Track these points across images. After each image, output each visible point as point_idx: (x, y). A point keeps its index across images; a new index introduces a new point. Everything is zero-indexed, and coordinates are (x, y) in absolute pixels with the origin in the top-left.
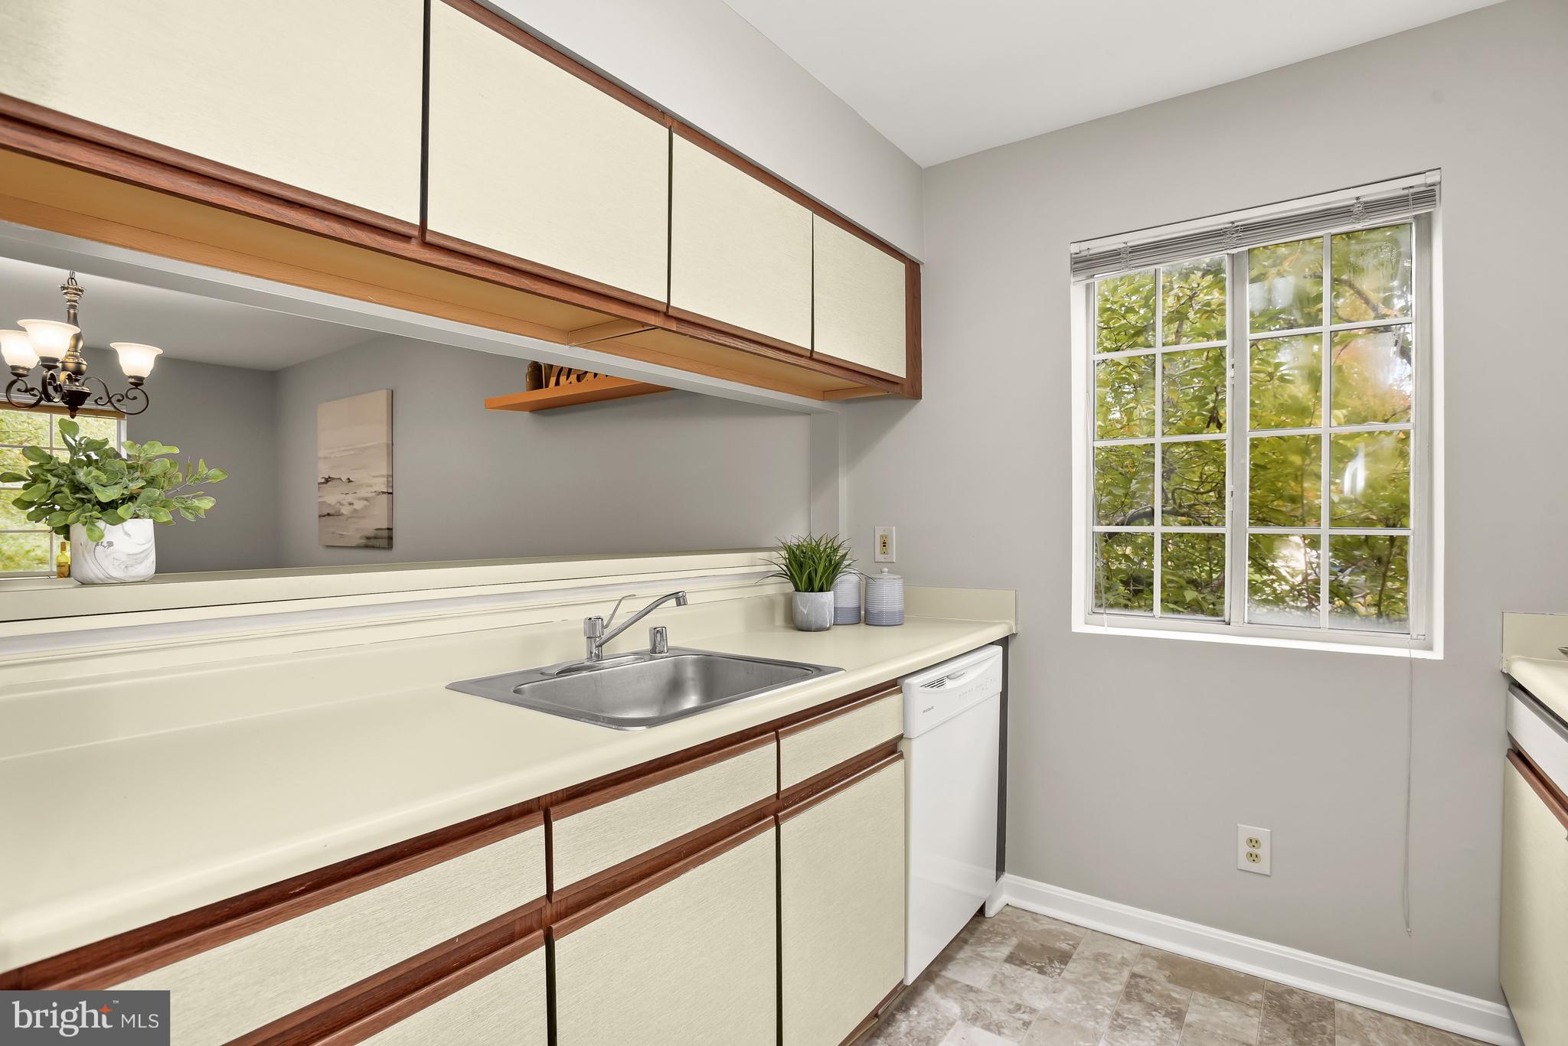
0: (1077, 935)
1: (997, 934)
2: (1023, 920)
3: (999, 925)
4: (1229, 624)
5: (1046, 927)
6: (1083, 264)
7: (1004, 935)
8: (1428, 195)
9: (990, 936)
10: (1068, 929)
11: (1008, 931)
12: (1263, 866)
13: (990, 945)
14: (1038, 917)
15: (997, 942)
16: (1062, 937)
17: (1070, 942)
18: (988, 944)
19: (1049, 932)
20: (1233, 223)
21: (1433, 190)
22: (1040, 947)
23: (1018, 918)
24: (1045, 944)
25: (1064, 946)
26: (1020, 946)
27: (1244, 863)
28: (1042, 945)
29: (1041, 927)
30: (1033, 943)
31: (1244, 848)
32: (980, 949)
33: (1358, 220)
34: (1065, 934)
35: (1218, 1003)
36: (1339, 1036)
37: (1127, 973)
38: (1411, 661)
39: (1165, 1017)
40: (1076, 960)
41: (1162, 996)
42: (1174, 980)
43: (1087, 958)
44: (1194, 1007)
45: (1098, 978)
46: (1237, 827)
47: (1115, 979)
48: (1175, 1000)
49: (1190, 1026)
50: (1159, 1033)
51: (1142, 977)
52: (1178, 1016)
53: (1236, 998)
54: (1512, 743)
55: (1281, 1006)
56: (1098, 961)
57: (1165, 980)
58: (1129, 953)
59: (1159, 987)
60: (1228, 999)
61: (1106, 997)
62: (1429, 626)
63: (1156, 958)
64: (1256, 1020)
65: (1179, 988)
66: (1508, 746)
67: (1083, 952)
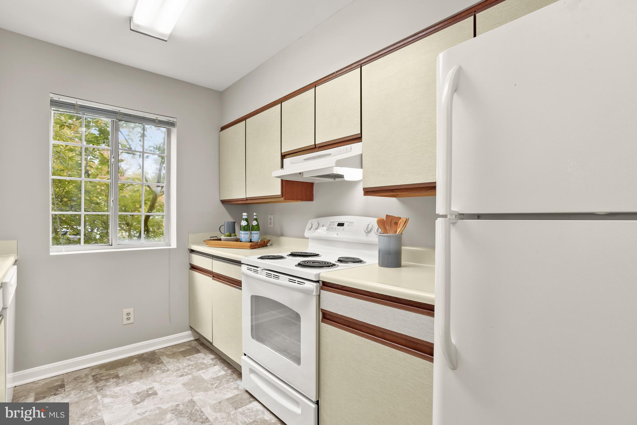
0: (61, 378)
2: (30, 385)
4: (112, 245)
5: (43, 383)
6: (54, 103)
8: (173, 124)
9: (17, 400)
10: (55, 378)
11: (26, 393)
12: (131, 321)
14: (37, 381)
15: (24, 399)
16: (54, 382)
17: (60, 381)
19: (46, 384)
20: (120, 111)
22: (47, 389)
23: (26, 387)
24: (48, 387)
25: (58, 383)
26: (37, 394)
27: (126, 322)
29: (41, 385)
30: (43, 390)
31: (125, 317)
33: (157, 124)
34: (54, 380)
35: (126, 367)
36: (160, 357)
37: (90, 377)
38: (169, 249)
39: (113, 379)
40: (67, 385)
41: (107, 375)
42: (107, 370)
43: (71, 382)
44: (119, 372)
45: (81, 384)
46: (123, 311)
47: (88, 380)
48: (112, 374)
49: (122, 376)
50: (114, 383)
51: (97, 375)
52: (117, 377)
53: (130, 363)
54: (192, 266)
55: (143, 359)
56: (76, 380)
57: (105, 371)
58: (86, 372)
59: (105, 374)
60: (128, 365)
61: (88, 386)
62: (169, 239)
63: (97, 368)
64: (139, 365)
65: (111, 371)
66: (190, 267)
67: (68, 381)
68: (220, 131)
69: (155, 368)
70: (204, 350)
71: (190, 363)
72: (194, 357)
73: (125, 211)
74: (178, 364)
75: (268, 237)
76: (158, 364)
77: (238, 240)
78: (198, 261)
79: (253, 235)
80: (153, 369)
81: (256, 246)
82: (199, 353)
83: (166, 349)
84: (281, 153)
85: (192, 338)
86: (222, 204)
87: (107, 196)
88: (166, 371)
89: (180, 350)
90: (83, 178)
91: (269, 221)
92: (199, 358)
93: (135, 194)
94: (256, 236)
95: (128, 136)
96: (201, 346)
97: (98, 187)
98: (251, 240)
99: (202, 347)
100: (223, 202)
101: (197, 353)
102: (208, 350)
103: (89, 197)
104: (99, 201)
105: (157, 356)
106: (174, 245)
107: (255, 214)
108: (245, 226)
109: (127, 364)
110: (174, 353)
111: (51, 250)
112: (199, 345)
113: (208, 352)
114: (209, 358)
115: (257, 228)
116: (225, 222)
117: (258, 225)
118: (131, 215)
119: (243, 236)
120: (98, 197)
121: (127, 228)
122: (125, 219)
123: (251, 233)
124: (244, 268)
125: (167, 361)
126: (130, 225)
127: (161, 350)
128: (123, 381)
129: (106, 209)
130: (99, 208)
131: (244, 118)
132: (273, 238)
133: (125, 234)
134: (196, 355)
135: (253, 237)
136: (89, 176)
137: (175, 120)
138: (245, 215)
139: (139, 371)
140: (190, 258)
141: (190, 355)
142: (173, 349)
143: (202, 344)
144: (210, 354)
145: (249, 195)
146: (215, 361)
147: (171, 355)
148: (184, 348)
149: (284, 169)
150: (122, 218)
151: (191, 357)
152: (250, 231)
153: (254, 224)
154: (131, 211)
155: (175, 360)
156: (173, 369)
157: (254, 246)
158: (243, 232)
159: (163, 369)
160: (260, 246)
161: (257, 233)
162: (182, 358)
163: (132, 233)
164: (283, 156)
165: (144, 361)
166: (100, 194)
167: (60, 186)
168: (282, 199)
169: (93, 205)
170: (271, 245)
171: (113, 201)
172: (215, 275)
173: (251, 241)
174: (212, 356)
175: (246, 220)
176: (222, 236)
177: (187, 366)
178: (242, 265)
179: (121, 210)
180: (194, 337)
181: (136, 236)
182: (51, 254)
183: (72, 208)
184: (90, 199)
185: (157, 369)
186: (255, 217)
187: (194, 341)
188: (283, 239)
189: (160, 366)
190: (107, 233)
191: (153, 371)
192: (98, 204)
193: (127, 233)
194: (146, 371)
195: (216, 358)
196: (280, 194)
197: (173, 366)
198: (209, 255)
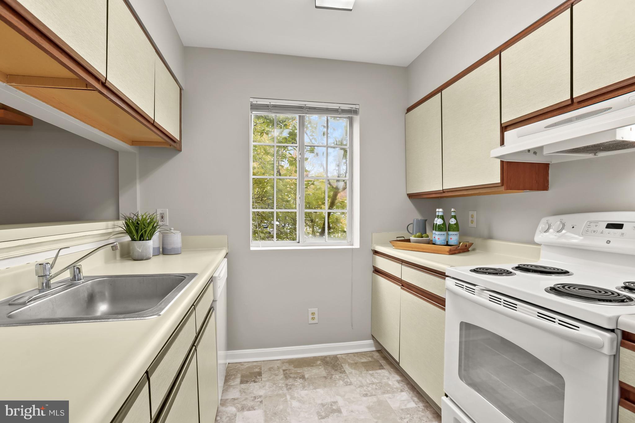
0: (259, 364)
1: (232, 375)
2: (238, 367)
3: (230, 372)
4: (299, 243)
5: (247, 366)
6: (255, 107)
7: (234, 375)
8: (355, 112)
9: (229, 377)
10: (255, 364)
11: (235, 373)
12: (316, 321)
13: (231, 380)
14: (242, 363)
15: (233, 378)
16: (255, 367)
17: (258, 368)
18: (230, 380)
19: (249, 367)
20: (305, 105)
21: (356, 110)
22: (249, 374)
23: (235, 367)
24: (250, 372)
25: (257, 370)
26: (242, 376)
27: (311, 321)
28: (250, 373)
29: (245, 367)
30: (246, 373)
31: (311, 316)
32: (229, 383)
33: (340, 114)
34: (255, 366)
35: (311, 369)
36: (342, 365)
37: (281, 371)
38: (352, 249)
39: (300, 379)
40: (263, 373)
41: (295, 373)
42: (296, 367)
43: (267, 371)
44: (305, 373)
45: (274, 376)
46: (308, 310)
47: (279, 374)
48: (299, 373)
49: (308, 379)
50: (301, 385)
51: (286, 370)
52: (303, 377)
53: (314, 365)
54: (375, 269)
55: (326, 362)
56: (270, 370)
57: (293, 368)
58: (278, 364)
59: (293, 371)
60: (312, 366)
61: (280, 381)
62: (352, 239)
63: (287, 362)
64: (323, 369)
65: (298, 369)
66: (373, 270)
67: (264, 370)
68: (406, 113)
69: (337, 377)
70: (387, 367)
71: (375, 381)
72: (377, 373)
73: (309, 208)
74: (360, 379)
75: (470, 240)
76: (341, 373)
77: (431, 242)
78: (383, 264)
79: (450, 237)
80: (336, 378)
81: (456, 250)
82: (382, 369)
83: (348, 356)
84: (501, 124)
85: (374, 349)
86: (409, 198)
87: (295, 194)
88: (349, 384)
89: (363, 361)
90: (276, 177)
91: (470, 219)
92: (384, 376)
93: (317, 192)
94: (454, 238)
95: (312, 136)
96: (384, 360)
97: (288, 186)
98: (447, 242)
99: (385, 362)
100: (410, 196)
101: (380, 369)
102: (392, 368)
103: (282, 195)
104: (289, 199)
105: (339, 363)
106: (357, 245)
107: (453, 210)
108: (440, 225)
109: (312, 364)
110: (356, 363)
111: (251, 244)
112: (382, 359)
113: (392, 370)
114: (395, 379)
115: (456, 228)
116: (414, 221)
117: (457, 224)
118: (314, 212)
119: (437, 237)
120: (287, 195)
121: (311, 224)
122: (310, 216)
123: (448, 234)
124: (450, 283)
125: (350, 371)
126: (314, 221)
127: (343, 355)
128: (309, 385)
129: (294, 206)
130: (288, 206)
131: (439, 90)
132: (477, 242)
133: (310, 230)
134: (379, 371)
135: (451, 239)
136: (280, 175)
137: (357, 107)
138: (439, 212)
139: (323, 377)
140: (374, 260)
141: (373, 370)
142: (355, 358)
143: (385, 358)
144: (395, 373)
145: (448, 186)
146: (401, 385)
147: (353, 365)
148: (366, 358)
149: (505, 146)
150: (308, 215)
151: (373, 372)
152: (446, 231)
153: (452, 223)
154: (315, 208)
155: (358, 372)
156: (356, 383)
157: (454, 251)
158: (437, 233)
159: (346, 380)
160: (461, 251)
161: (456, 234)
162: (364, 371)
163: (315, 229)
164: (504, 128)
165: (327, 365)
166: (289, 192)
167: (261, 187)
168: (503, 188)
169: (284, 203)
170: (474, 250)
171: (300, 198)
172: (404, 284)
173: (447, 245)
174: (398, 378)
175: (442, 217)
176: (411, 237)
177: (370, 384)
178: (447, 278)
179: (306, 208)
180: (376, 347)
181: (319, 232)
182: (252, 249)
183: (269, 205)
184: (282, 197)
185: (340, 379)
186: (453, 214)
187: (376, 352)
188: (493, 243)
189: (343, 375)
190: (295, 229)
191: (335, 381)
192: (288, 201)
193: (311, 229)
194: (329, 378)
195: (402, 381)
196: (500, 182)
197: (355, 379)
198: (398, 259)
